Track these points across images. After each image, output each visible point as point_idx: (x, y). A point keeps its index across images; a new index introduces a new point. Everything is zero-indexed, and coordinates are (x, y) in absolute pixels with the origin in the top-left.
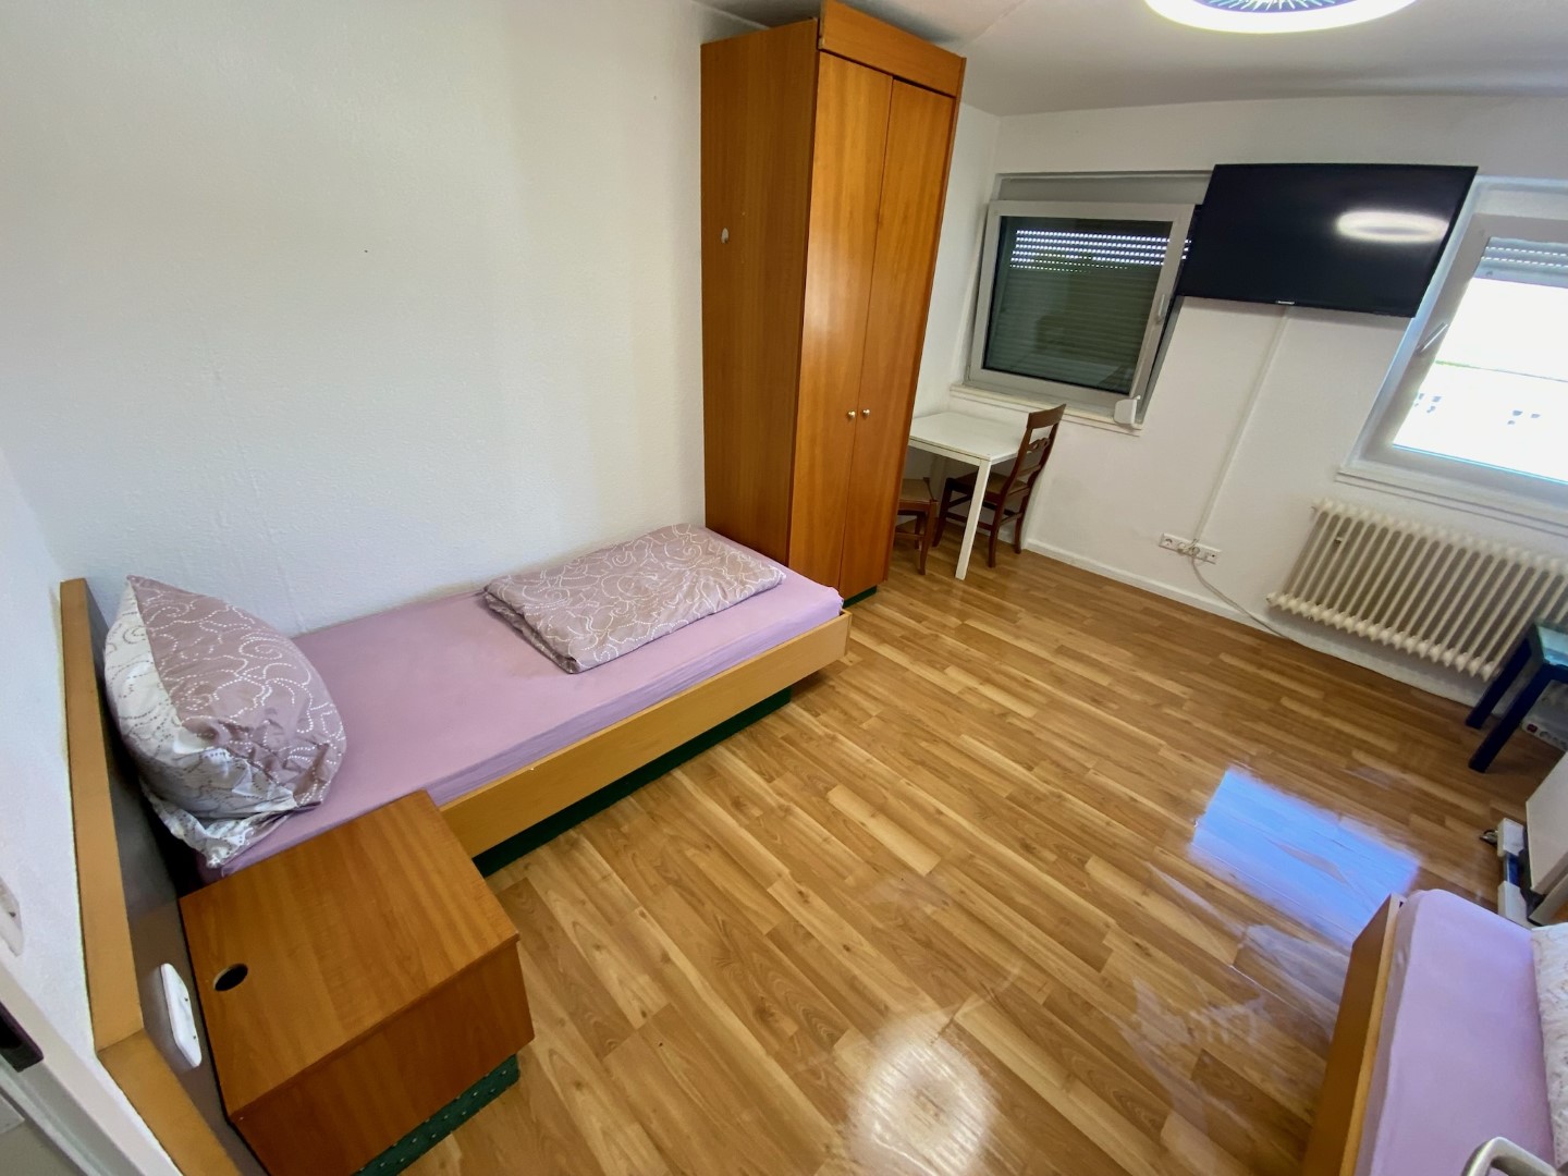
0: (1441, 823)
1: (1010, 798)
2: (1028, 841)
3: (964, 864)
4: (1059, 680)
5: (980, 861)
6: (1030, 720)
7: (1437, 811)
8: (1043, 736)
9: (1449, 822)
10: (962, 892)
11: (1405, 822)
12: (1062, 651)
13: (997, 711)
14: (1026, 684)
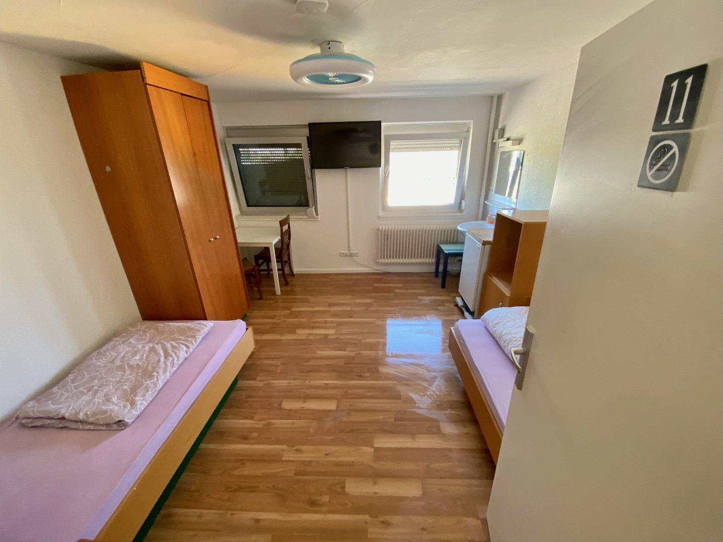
0: (445, 306)
1: (345, 364)
2: (359, 374)
3: (346, 396)
4: (335, 315)
5: (350, 391)
6: (335, 334)
7: (442, 303)
8: (342, 337)
9: (446, 304)
10: (351, 405)
11: (438, 310)
12: (330, 305)
13: (323, 337)
14: (326, 322)
